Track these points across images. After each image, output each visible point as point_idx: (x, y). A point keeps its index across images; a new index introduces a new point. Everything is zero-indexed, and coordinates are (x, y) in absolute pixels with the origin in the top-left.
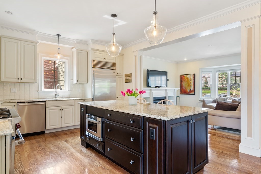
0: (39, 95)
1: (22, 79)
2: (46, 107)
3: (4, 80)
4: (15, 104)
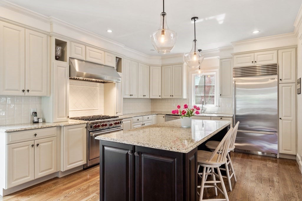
1: (173, 96)
3: (163, 97)
4: (164, 116)
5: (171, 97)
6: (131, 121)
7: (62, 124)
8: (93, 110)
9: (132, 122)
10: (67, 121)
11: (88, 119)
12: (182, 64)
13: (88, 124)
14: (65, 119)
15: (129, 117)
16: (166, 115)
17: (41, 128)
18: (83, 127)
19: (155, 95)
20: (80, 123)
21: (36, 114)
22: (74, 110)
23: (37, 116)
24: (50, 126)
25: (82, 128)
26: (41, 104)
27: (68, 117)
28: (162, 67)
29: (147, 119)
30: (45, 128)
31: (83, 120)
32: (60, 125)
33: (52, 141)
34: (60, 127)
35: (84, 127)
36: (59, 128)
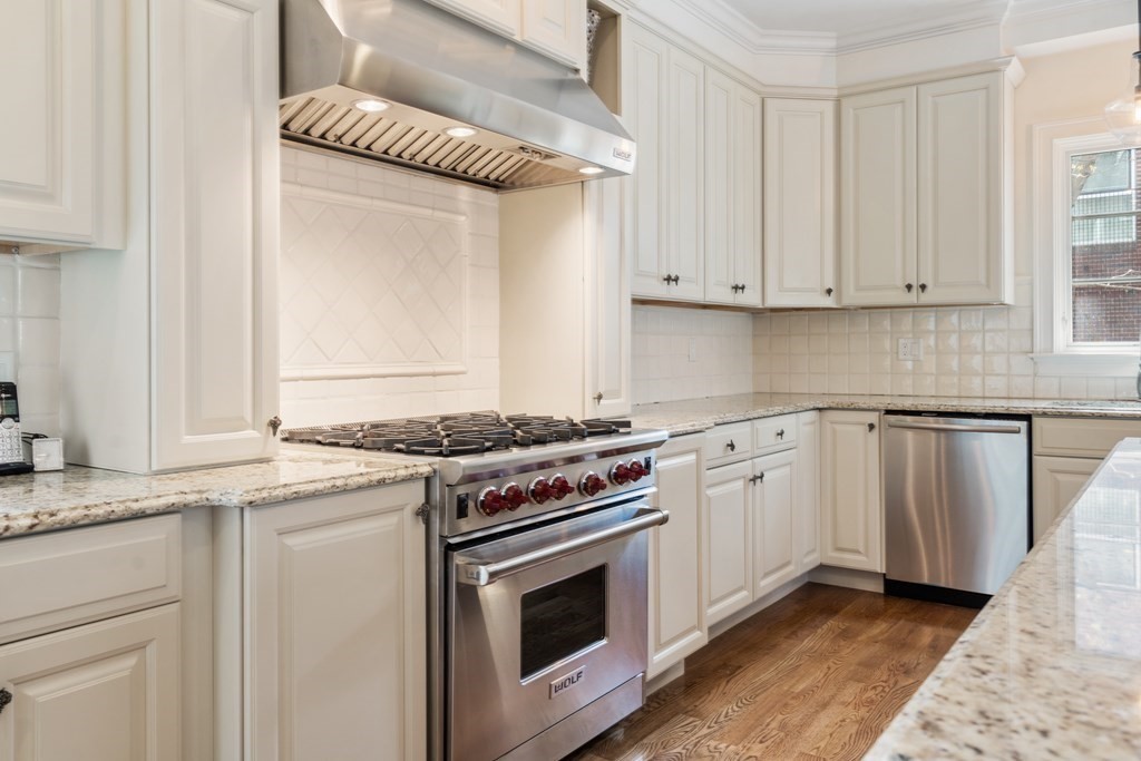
0: (1035, 375)
1: (923, 287)
2: (1034, 452)
3: (852, 297)
4: (873, 418)
5: (912, 298)
6: (698, 460)
7: (231, 488)
8: (434, 375)
9: (705, 464)
10: (266, 461)
11: (427, 444)
12: (993, 69)
13: (436, 484)
14: (251, 439)
15: (690, 429)
16: (889, 412)
17: (31, 532)
18: (401, 509)
19: (796, 286)
20: (376, 477)
21: (15, 397)
22: (307, 373)
23: (15, 417)
24: (119, 509)
25: (393, 519)
26: (52, 315)
27: (274, 425)
28: (838, 101)
29: (771, 439)
30: (74, 526)
31: (389, 447)
32: (214, 497)
33: (142, 647)
34: (213, 513)
35: (408, 512)
36: (199, 527)
